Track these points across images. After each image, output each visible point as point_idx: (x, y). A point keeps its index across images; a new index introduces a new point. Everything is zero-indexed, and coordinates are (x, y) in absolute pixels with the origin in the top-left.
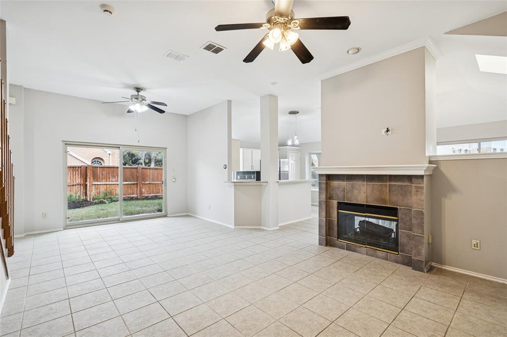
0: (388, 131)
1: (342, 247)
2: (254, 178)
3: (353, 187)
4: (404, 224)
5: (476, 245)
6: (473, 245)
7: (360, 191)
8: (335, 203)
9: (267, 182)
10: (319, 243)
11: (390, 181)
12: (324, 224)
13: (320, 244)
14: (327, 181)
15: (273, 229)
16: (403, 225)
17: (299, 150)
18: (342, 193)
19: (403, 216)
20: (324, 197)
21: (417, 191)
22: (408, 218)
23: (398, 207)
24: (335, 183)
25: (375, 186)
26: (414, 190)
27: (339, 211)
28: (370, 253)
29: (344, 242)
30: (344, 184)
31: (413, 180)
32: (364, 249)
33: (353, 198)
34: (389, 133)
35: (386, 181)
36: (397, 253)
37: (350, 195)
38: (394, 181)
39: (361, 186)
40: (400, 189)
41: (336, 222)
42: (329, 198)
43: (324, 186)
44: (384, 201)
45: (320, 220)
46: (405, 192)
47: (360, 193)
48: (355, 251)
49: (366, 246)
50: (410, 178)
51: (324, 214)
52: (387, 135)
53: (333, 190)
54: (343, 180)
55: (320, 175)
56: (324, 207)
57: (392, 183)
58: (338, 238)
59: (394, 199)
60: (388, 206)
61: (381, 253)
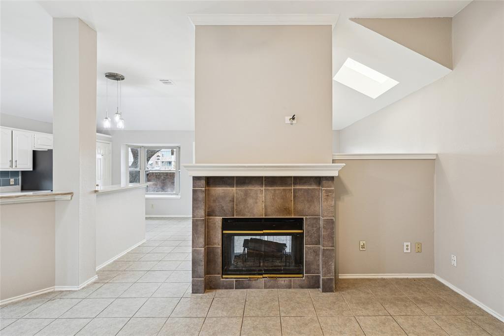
0: (293, 118)
1: (229, 287)
2: (16, 184)
3: (246, 194)
4: (311, 236)
5: (363, 247)
6: (361, 247)
7: (256, 199)
8: (218, 220)
9: (71, 193)
10: (192, 290)
11: (295, 184)
12: (202, 257)
13: (195, 291)
14: (206, 187)
15: (85, 284)
16: (309, 239)
17: (110, 140)
18: (230, 205)
19: (310, 228)
20: (201, 213)
21: (327, 196)
22: (315, 229)
23: (304, 217)
24: (219, 190)
25: (277, 192)
26: (324, 194)
27: (224, 232)
28: (269, 284)
29: (232, 279)
30: (233, 190)
31: (324, 182)
32: (262, 280)
33: (247, 210)
34: (294, 122)
35: (290, 185)
36: (301, 276)
37: (242, 206)
38: (300, 184)
39: (259, 192)
40: (306, 194)
41: (219, 251)
42: (210, 213)
43: (201, 196)
44: (287, 210)
45: (194, 252)
46: (311, 198)
47: (256, 203)
48: (249, 287)
49: (264, 276)
50: (319, 180)
51: (202, 240)
52: (292, 124)
53: (214, 201)
54: (232, 185)
55: (196, 179)
56: (202, 229)
57: (298, 187)
58: (222, 275)
59: (300, 207)
60: (293, 217)
61: (283, 280)
